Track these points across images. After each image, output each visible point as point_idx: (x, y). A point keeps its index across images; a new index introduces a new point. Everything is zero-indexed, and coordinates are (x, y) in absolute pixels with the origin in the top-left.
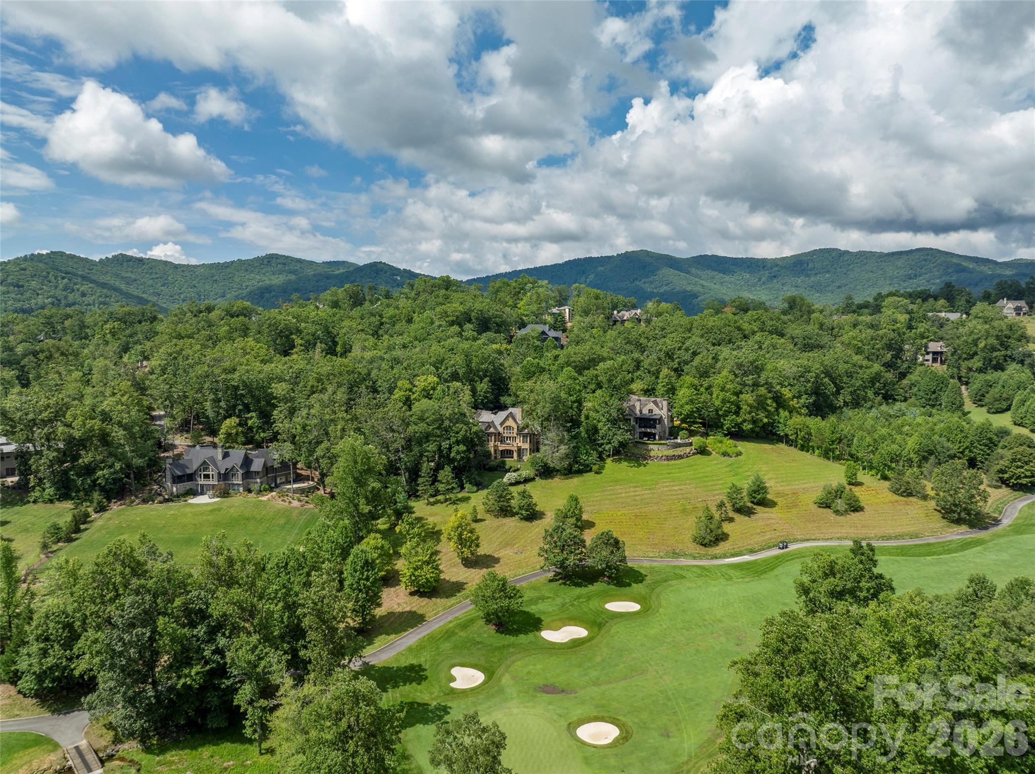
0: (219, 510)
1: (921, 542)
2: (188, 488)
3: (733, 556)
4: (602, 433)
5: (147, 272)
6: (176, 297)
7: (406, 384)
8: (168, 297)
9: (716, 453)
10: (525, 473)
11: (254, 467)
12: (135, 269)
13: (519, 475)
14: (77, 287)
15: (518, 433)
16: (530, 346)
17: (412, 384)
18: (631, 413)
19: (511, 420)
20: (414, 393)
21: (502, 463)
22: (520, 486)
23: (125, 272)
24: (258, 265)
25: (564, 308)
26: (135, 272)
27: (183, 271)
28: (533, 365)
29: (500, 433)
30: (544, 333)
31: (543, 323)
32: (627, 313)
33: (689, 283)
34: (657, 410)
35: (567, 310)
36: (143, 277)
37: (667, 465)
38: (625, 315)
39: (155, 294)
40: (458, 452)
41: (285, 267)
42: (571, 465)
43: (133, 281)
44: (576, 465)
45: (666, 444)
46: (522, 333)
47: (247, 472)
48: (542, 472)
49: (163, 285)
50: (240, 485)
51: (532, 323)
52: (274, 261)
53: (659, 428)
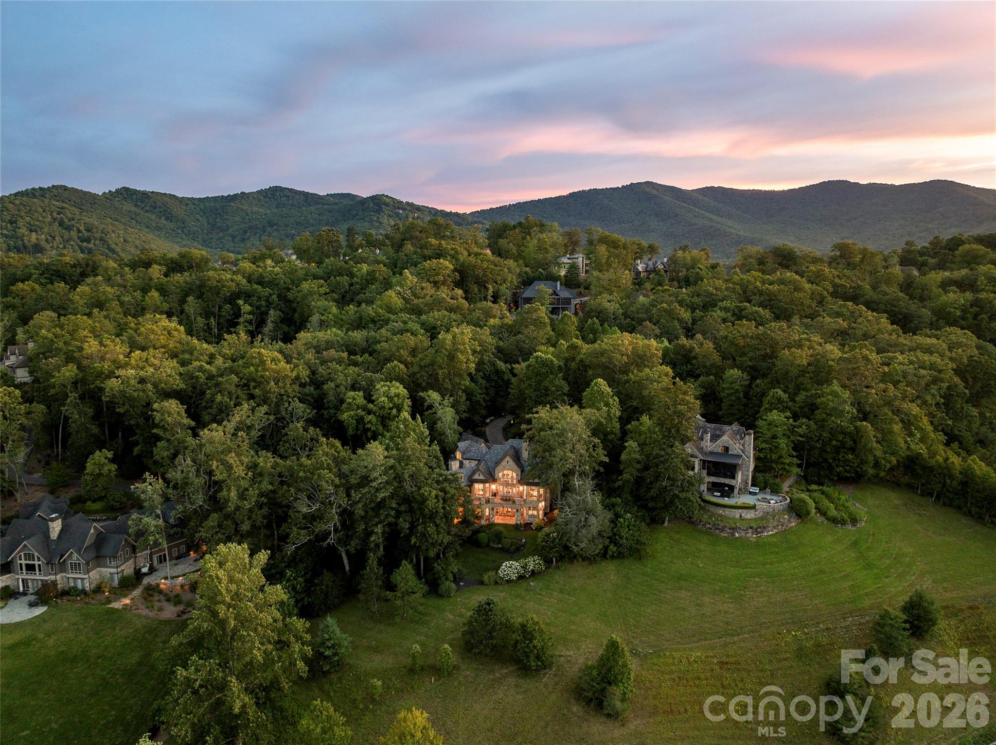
2: (2, 585)
4: (653, 493)
5: (151, 206)
6: (179, 231)
7: (358, 397)
8: (170, 231)
9: (828, 519)
10: (533, 562)
11: (108, 549)
12: (139, 203)
13: (524, 567)
14: (72, 222)
15: (522, 481)
16: (538, 323)
17: (369, 398)
18: (697, 453)
19: (511, 463)
20: (369, 412)
21: (496, 533)
22: (524, 584)
23: (128, 206)
24: (262, 198)
25: (576, 256)
26: (139, 206)
27: (187, 204)
28: (544, 363)
29: (494, 480)
30: (555, 293)
31: (553, 278)
32: (650, 263)
33: (695, 216)
34: (736, 448)
35: (580, 260)
36: (147, 211)
37: (757, 545)
38: (647, 265)
39: (158, 228)
40: (423, 535)
41: (289, 200)
42: (606, 548)
43: (136, 214)
44: (613, 548)
45: (753, 507)
46: (525, 295)
47: (98, 557)
48: (561, 559)
49: (167, 219)
50: (87, 579)
51: (539, 278)
52: (277, 194)
53: (739, 476)
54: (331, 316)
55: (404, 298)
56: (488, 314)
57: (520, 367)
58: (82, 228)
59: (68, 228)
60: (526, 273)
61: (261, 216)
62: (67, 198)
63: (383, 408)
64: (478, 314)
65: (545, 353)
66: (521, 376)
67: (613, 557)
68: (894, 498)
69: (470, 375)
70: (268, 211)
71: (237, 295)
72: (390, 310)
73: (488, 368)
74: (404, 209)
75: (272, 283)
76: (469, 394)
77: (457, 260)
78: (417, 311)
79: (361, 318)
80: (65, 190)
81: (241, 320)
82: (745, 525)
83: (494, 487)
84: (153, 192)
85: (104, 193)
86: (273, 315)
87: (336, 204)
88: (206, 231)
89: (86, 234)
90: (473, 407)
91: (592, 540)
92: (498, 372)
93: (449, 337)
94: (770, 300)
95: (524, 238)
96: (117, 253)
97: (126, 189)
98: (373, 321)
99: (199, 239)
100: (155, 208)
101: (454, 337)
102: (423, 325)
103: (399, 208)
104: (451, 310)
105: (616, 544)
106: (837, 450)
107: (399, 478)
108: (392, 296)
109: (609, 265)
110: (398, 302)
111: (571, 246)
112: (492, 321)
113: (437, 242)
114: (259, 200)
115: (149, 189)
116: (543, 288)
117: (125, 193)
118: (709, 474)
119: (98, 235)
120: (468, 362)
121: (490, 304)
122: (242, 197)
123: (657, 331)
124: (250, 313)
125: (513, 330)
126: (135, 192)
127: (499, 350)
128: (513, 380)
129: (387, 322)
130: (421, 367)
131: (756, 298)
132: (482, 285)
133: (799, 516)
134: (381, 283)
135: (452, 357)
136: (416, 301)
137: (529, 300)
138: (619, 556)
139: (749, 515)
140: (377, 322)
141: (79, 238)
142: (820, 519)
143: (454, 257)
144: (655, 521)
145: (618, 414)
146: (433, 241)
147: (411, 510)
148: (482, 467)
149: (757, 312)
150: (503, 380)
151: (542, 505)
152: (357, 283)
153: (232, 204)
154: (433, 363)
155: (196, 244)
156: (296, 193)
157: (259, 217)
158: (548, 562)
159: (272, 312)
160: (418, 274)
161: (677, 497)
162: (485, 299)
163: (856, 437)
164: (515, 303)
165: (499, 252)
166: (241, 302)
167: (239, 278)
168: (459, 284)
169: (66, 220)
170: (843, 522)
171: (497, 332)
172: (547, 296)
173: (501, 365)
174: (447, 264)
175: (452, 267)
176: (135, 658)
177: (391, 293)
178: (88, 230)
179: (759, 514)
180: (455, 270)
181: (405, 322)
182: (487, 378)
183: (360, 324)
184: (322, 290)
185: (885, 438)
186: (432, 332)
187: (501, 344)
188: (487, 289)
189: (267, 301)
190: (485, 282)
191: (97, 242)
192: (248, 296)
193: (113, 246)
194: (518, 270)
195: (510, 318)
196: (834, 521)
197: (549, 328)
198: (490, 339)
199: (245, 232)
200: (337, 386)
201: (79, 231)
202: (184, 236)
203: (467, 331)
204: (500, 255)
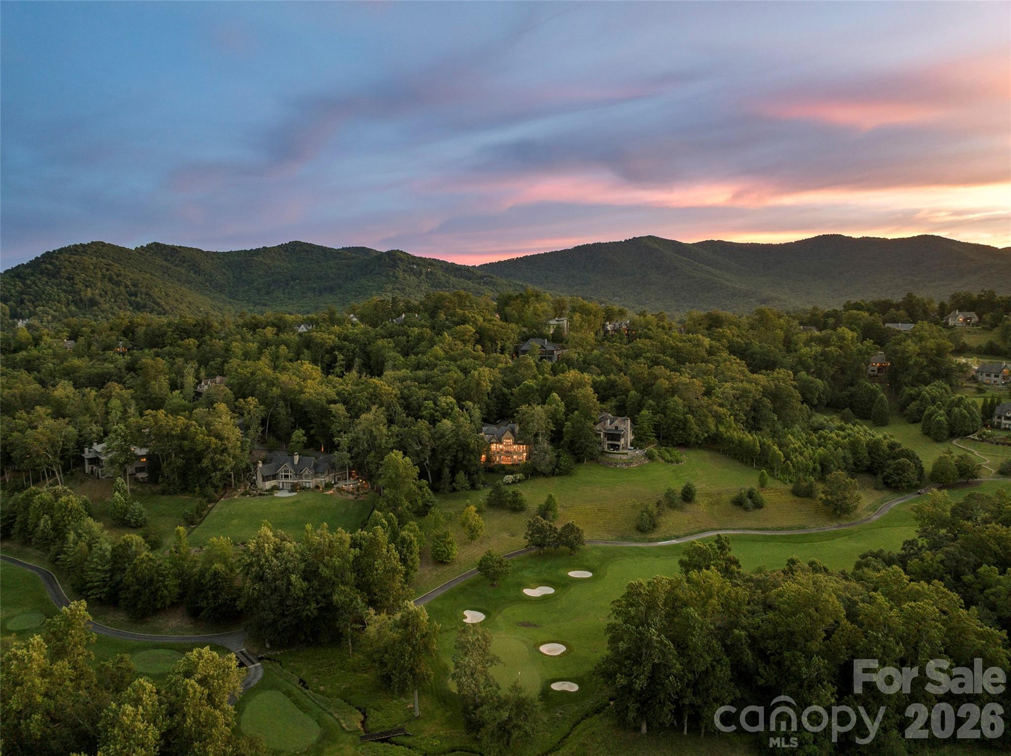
0: (298, 502)
1: (804, 533)
2: (273, 484)
3: (664, 540)
4: (577, 446)
5: (180, 260)
6: (208, 284)
7: (430, 404)
8: (200, 285)
9: (665, 461)
10: (519, 476)
11: (321, 469)
12: (169, 258)
13: (515, 478)
14: (120, 278)
15: (515, 443)
16: (528, 367)
17: (435, 404)
18: (602, 429)
19: (510, 434)
20: (436, 411)
21: (503, 467)
22: (515, 485)
23: (159, 261)
24: (283, 252)
25: (562, 319)
26: (168, 260)
27: (212, 258)
28: (528, 387)
29: (501, 443)
30: (543, 347)
31: (543, 336)
32: (617, 324)
33: (694, 269)
34: (622, 427)
35: (565, 322)
36: (177, 266)
37: (627, 470)
38: (615, 325)
39: (188, 282)
40: (469, 460)
41: (308, 255)
42: (554, 470)
43: (167, 269)
44: (557, 470)
45: (627, 454)
46: (523, 348)
47: (316, 473)
48: (532, 475)
49: (195, 273)
50: (310, 483)
51: (533, 336)
52: (297, 248)
53: (622, 441)
54: (400, 362)
55: (444, 350)
56: (498, 361)
57: (516, 390)
58: (129, 283)
59: (117, 284)
60: (524, 332)
61: (283, 270)
62: (106, 254)
63: (443, 409)
64: (491, 361)
65: (530, 382)
66: (516, 395)
67: (557, 475)
68: (705, 454)
69: (488, 393)
70: (289, 266)
71: (333, 349)
72: (437, 358)
73: (498, 392)
74: (418, 265)
75: (354, 341)
76: (488, 406)
77: (476, 324)
78: (453, 359)
79: (419, 363)
80: (103, 246)
81: (337, 364)
82: (622, 462)
83: (501, 446)
84: (180, 247)
85: (137, 248)
86: (358, 361)
87: (353, 258)
88: (232, 284)
89: (133, 289)
90: (489, 413)
91: (547, 466)
92: (503, 394)
93: (476, 373)
94: (678, 352)
95: (524, 306)
96: (162, 306)
97: (157, 245)
98: (427, 365)
99: (226, 292)
100: (184, 262)
101: (479, 373)
102: (459, 367)
103: (413, 264)
104: (475, 358)
105: (558, 468)
106: (676, 429)
107: (457, 435)
108: (438, 349)
109: (581, 327)
110: (441, 353)
111: (559, 310)
112: (500, 365)
113: (462, 311)
114: (280, 255)
115: (177, 244)
116: (535, 344)
117: (156, 249)
118: (608, 440)
119: (144, 290)
120: (487, 386)
121: (498, 354)
122: (264, 252)
123: (599, 371)
124: (343, 360)
125: (512, 370)
126: (165, 247)
127: (505, 382)
128: (512, 397)
129: (436, 366)
130: (462, 389)
131: (669, 351)
132: (493, 341)
133: (650, 458)
134: (428, 341)
135: (478, 384)
136: (452, 353)
137: (524, 352)
138: (560, 474)
139: (624, 457)
140: (430, 366)
141: (127, 292)
142: (661, 460)
143: (475, 323)
144: (579, 461)
145: (563, 410)
146: (460, 311)
147: (463, 450)
148: (495, 436)
149: (666, 360)
150: (506, 399)
151: (525, 454)
152: (412, 341)
153: (255, 258)
154: (468, 387)
155: (223, 296)
156: (314, 248)
157: (281, 271)
158: (527, 477)
159: (357, 359)
160: (452, 335)
161: (588, 446)
162: (496, 352)
163: (685, 422)
164: (516, 352)
165: (505, 318)
166: (336, 353)
167: (333, 337)
168: (478, 342)
169: (115, 277)
170: (672, 462)
171: (503, 371)
172: (537, 349)
173: (505, 390)
174: (470, 328)
175: (474, 331)
176: (343, 510)
177: (437, 348)
178: (134, 285)
179: (629, 457)
180: (476, 332)
181: (447, 366)
182: (497, 397)
183: (418, 367)
184: (391, 345)
185: (702, 423)
186: (465, 371)
187: (505, 378)
188: (497, 344)
189: (353, 352)
190: (495, 339)
191: (143, 296)
192: (340, 349)
193: (158, 300)
194: (518, 331)
195: (511, 363)
196: (668, 461)
197: (535, 369)
198: (499, 375)
199: (269, 285)
200: (418, 399)
201: (126, 286)
202: (212, 288)
203: (485, 371)
204: (506, 321)
